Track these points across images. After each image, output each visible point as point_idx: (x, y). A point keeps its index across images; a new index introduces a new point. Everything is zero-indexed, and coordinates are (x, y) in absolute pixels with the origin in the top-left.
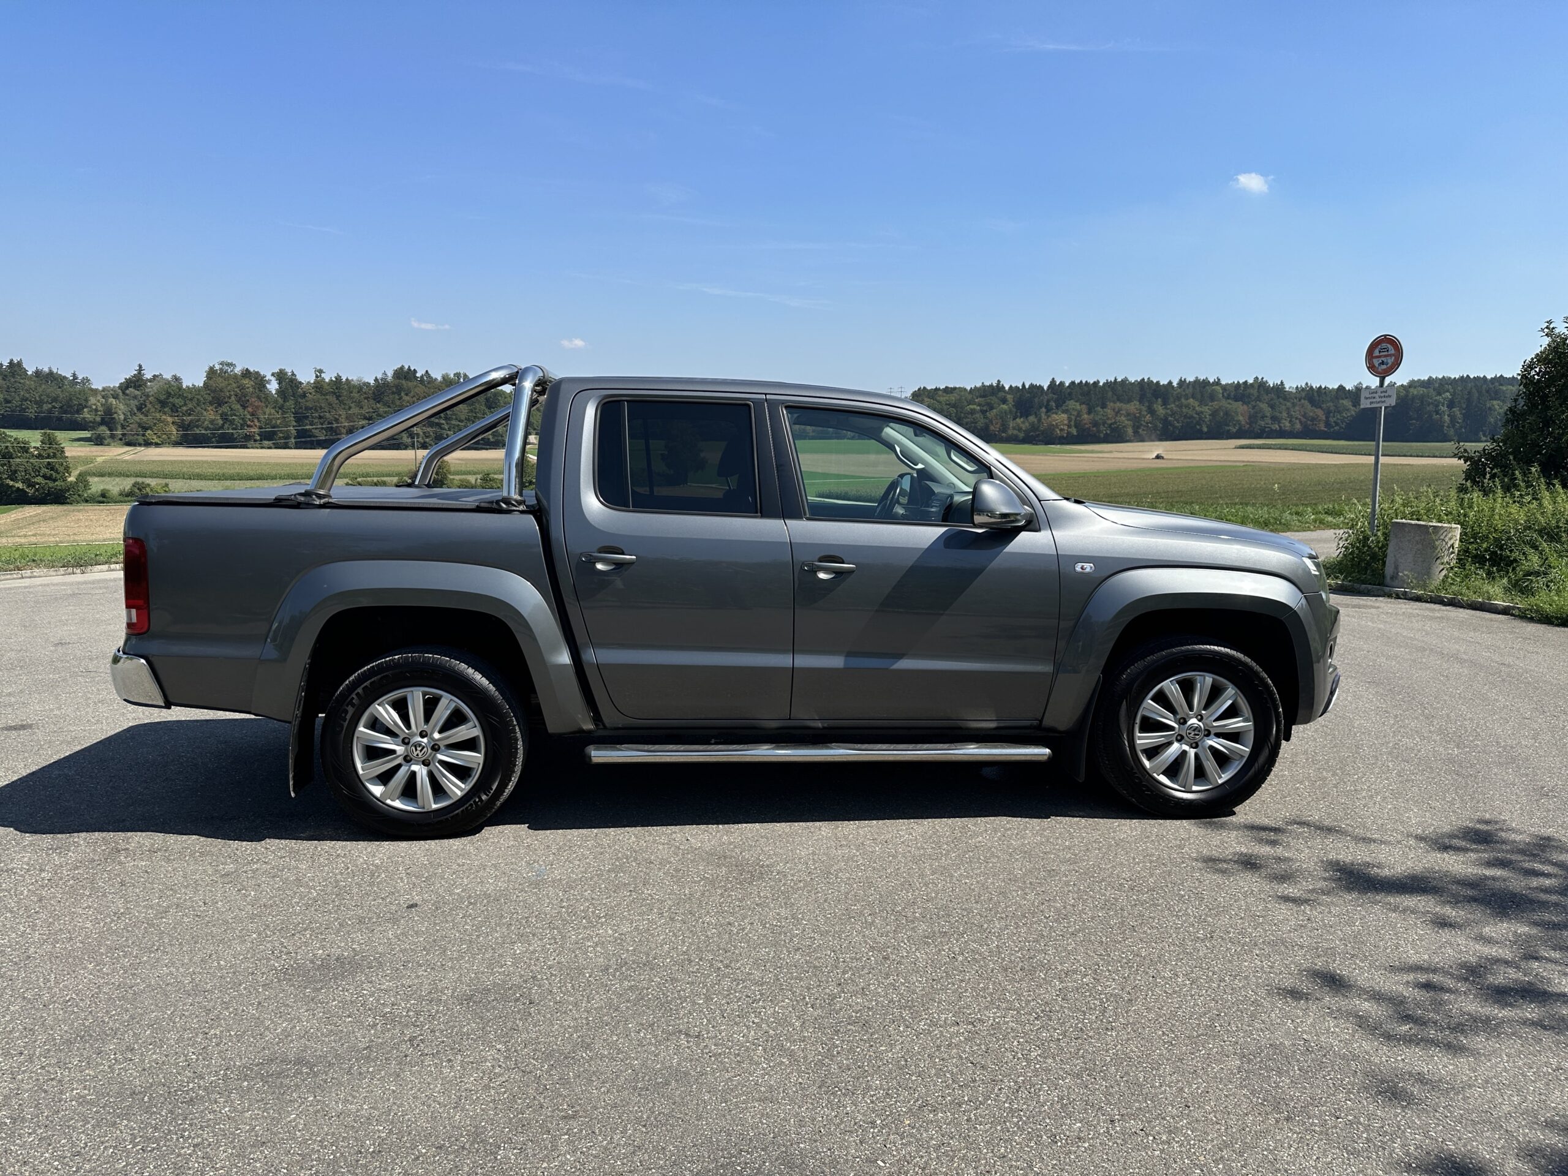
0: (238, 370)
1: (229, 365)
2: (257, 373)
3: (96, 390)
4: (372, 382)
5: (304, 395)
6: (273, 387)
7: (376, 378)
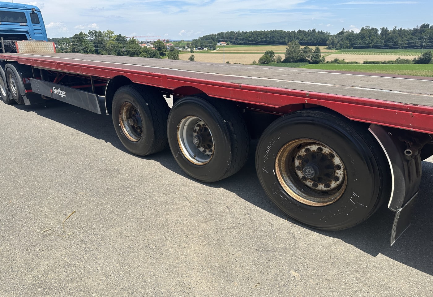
0: (370, 28)
1: (368, 27)
2: (376, 29)
3: (331, 35)
4: (412, 29)
5: (389, 34)
6: (379, 32)
7: (414, 28)
